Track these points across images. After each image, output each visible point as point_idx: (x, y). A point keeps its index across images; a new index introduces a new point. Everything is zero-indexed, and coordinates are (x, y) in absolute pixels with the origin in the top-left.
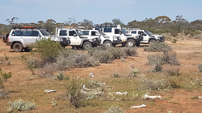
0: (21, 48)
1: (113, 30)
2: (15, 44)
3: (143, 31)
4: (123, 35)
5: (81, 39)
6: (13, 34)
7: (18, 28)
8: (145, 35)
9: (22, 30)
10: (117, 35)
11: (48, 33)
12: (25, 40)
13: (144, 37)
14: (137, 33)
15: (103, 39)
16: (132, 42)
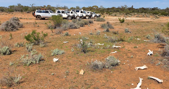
0: (40, 18)
1: (80, 11)
2: (38, 16)
3: (92, 12)
4: (84, 14)
5: (67, 15)
6: (37, 12)
7: (39, 9)
8: (93, 14)
9: (41, 10)
10: (82, 14)
11: (52, 12)
12: (42, 15)
13: (93, 15)
14: (90, 13)
15: (76, 15)
16: (88, 17)
